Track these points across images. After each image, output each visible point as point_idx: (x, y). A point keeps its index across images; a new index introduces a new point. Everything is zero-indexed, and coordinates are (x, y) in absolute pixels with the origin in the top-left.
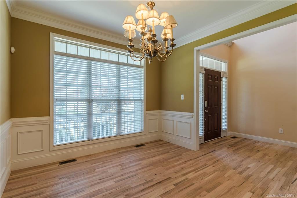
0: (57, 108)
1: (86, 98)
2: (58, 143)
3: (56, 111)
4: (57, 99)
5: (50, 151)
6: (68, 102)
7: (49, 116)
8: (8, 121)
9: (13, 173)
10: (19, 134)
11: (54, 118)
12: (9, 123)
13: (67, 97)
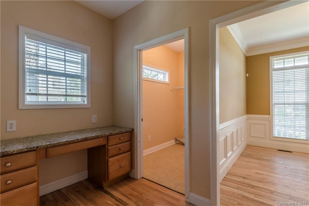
0: (276, 110)
1: (305, 102)
2: (276, 136)
3: (276, 112)
4: (275, 103)
5: (271, 140)
6: (285, 106)
7: (270, 115)
8: (245, 116)
9: (248, 145)
10: (251, 124)
11: (273, 117)
12: (245, 117)
13: (284, 101)
